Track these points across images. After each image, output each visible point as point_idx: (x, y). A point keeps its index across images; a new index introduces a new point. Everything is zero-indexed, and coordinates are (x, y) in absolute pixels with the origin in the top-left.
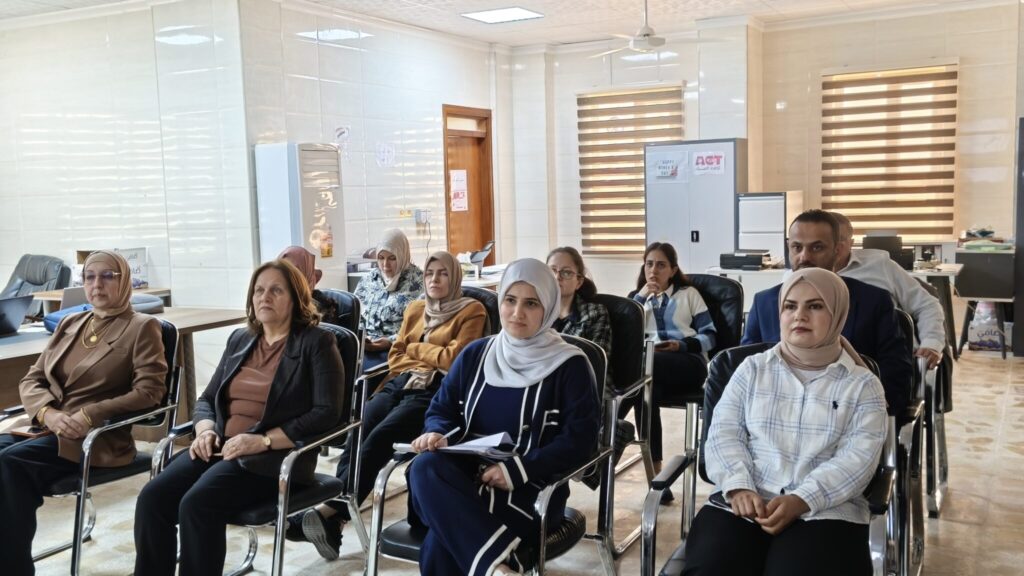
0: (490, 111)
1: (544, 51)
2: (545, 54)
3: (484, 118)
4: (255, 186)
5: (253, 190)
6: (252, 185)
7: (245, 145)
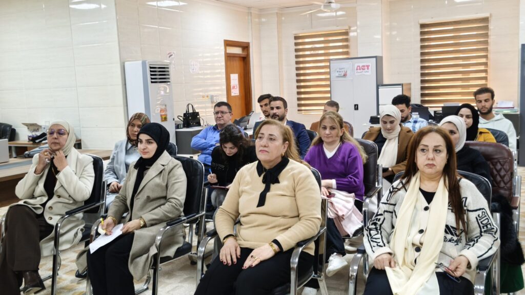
0: (249, 43)
2: (277, 13)
3: (246, 47)
4: (125, 84)
5: (124, 86)
6: (124, 83)
7: (119, 62)
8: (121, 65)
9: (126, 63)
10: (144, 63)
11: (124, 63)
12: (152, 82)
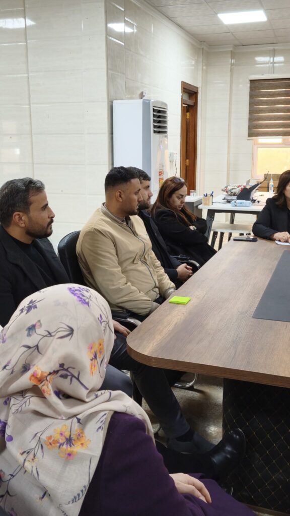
0: (198, 88)
1: (231, 49)
2: (231, 51)
3: (194, 94)
4: (112, 133)
5: (110, 136)
6: (110, 132)
7: (106, 100)
8: (108, 103)
9: (116, 104)
10: (146, 105)
11: (112, 102)
12: (155, 132)
